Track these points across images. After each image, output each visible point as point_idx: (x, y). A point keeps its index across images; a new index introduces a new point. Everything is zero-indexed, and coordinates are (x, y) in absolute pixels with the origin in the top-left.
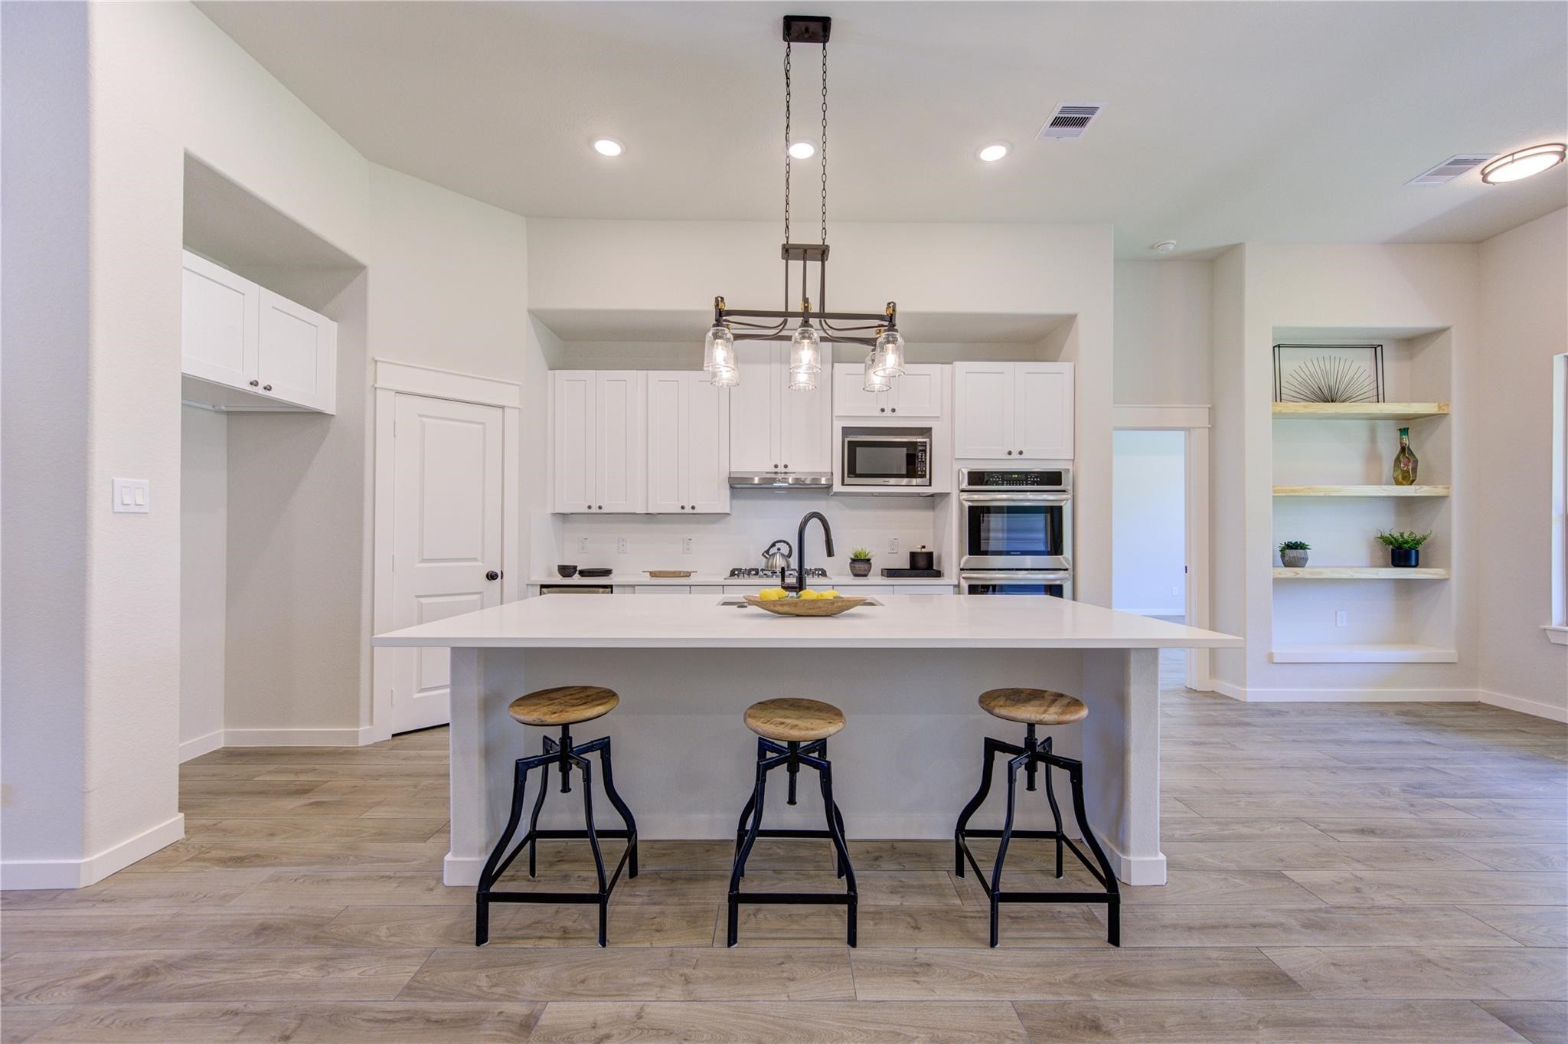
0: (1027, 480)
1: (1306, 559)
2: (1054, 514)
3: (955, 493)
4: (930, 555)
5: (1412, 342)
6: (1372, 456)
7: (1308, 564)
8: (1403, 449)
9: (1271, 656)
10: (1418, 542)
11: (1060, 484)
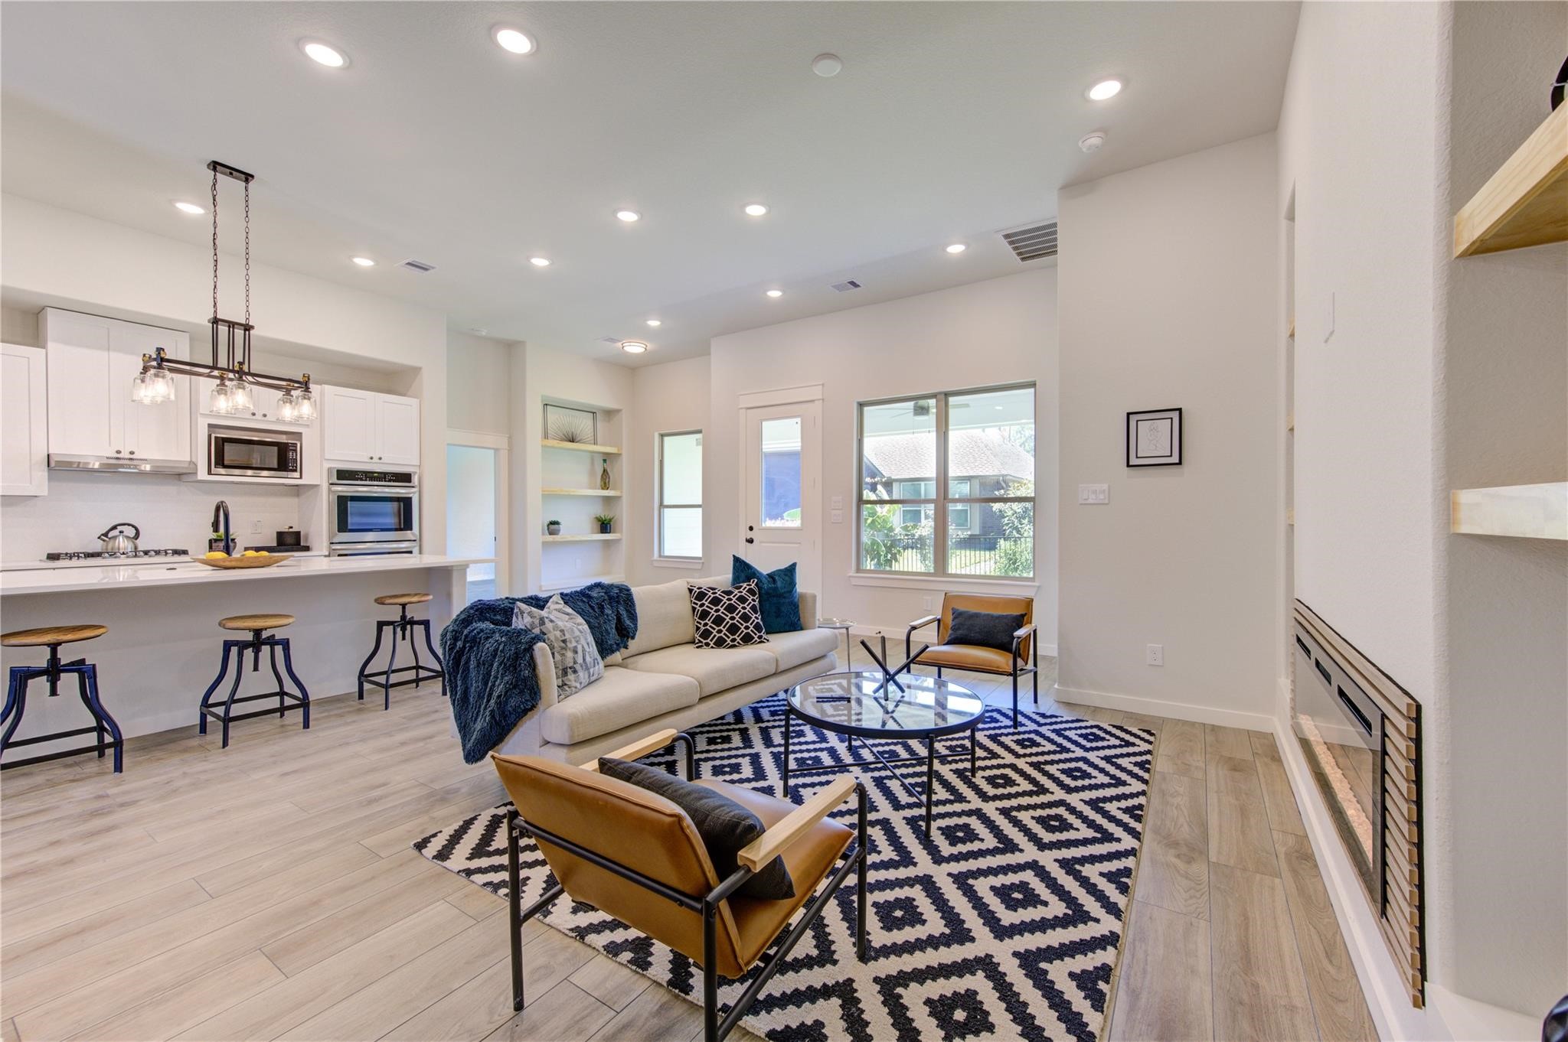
0: (385, 478)
1: (559, 530)
2: (406, 502)
3: (325, 486)
4: (298, 534)
5: (609, 413)
6: (592, 473)
7: (561, 533)
8: (604, 470)
9: (541, 587)
10: (610, 520)
11: (410, 481)
